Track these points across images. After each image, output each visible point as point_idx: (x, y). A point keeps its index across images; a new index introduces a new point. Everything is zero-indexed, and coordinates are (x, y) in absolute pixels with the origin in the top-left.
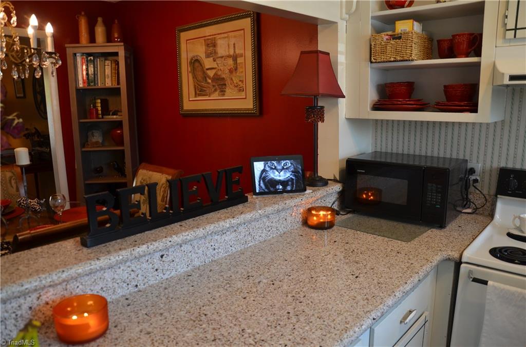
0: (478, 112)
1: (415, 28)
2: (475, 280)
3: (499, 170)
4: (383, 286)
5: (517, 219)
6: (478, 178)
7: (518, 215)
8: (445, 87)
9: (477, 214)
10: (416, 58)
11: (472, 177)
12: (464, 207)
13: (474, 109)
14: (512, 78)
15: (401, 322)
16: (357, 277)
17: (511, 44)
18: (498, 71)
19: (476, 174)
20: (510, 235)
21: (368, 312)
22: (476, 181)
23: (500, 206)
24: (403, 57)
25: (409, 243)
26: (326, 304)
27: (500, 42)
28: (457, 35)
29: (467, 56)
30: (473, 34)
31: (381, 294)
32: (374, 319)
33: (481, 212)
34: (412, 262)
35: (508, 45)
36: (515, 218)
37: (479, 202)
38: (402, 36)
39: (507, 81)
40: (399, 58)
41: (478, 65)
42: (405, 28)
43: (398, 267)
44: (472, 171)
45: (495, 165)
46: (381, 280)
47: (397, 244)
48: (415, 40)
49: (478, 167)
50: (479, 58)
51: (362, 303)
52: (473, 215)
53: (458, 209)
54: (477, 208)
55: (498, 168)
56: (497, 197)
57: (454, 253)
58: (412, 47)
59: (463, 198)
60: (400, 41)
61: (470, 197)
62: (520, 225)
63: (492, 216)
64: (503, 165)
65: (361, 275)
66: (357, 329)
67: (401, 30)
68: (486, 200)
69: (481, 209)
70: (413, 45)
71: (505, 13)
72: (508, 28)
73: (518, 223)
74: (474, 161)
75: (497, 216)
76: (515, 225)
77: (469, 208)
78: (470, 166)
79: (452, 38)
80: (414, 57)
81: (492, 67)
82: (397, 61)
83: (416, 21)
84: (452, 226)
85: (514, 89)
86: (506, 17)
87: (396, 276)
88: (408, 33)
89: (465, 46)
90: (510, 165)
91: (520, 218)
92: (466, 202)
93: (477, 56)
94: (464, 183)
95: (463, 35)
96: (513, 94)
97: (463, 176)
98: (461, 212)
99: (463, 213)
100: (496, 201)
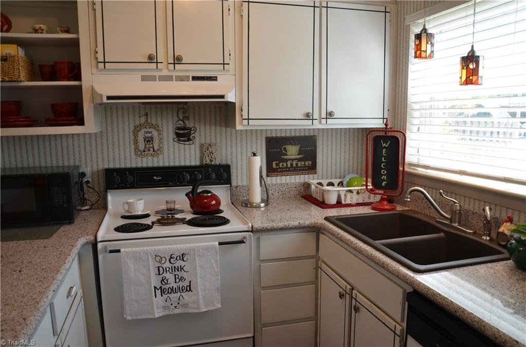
0: (85, 124)
1: (20, 53)
2: (111, 252)
3: (104, 171)
4: (47, 270)
5: (125, 204)
6: (90, 180)
7: (125, 201)
8: (52, 105)
9: (93, 209)
10: (24, 80)
11: (85, 180)
12: (83, 205)
13: (81, 122)
14: (109, 98)
15: (68, 297)
16: (20, 271)
17: (103, 73)
18: (96, 92)
19: (87, 176)
20: (124, 217)
21: (46, 288)
22: (88, 182)
23: (111, 197)
24: (11, 78)
25: (50, 239)
26: (6, 295)
27: (94, 71)
28: (59, 62)
29: (69, 80)
30: (71, 63)
31: (50, 275)
32: (54, 291)
33: (96, 207)
34: (61, 250)
35: (100, 73)
36: (124, 203)
37: (94, 199)
38: (8, 59)
39: (105, 100)
40: (7, 79)
41: (80, 87)
42: (9, 52)
43: (51, 256)
44: (83, 175)
45: (101, 167)
46: (43, 267)
47: (41, 242)
48: (22, 64)
49: (88, 171)
50: (79, 82)
51: (37, 285)
52: (91, 210)
53: (78, 208)
54: (93, 204)
55: (103, 170)
56: (107, 192)
57: (89, 237)
58: (19, 69)
59: (81, 198)
60: (6, 63)
61: (86, 196)
62: (128, 209)
63: (105, 208)
64: (106, 166)
65: (23, 269)
66: (45, 300)
67: (6, 53)
68: (99, 196)
69: (96, 204)
70: (20, 68)
71: (95, 50)
72: (99, 61)
73: (126, 207)
74: (83, 166)
75: (110, 207)
76: (125, 210)
77: (86, 205)
78: (81, 171)
79: (53, 64)
80: (22, 78)
81: (91, 89)
82: (5, 82)
83: (20, 46)
84: (78, 220)
85: (105, 107)
86: (97, 52)
87: (54, 261)
88: (14, 56)
89: (66, 71)
90: (112, 166)
91: (127, 203)
92: (83, 201)
93: (78, 81)
94: (79, 186)
95: (64, 62)
96: (105, 110)
97: (77, 180)
98: (81, 210)
99: (84, 210)
100: (107, 195)
